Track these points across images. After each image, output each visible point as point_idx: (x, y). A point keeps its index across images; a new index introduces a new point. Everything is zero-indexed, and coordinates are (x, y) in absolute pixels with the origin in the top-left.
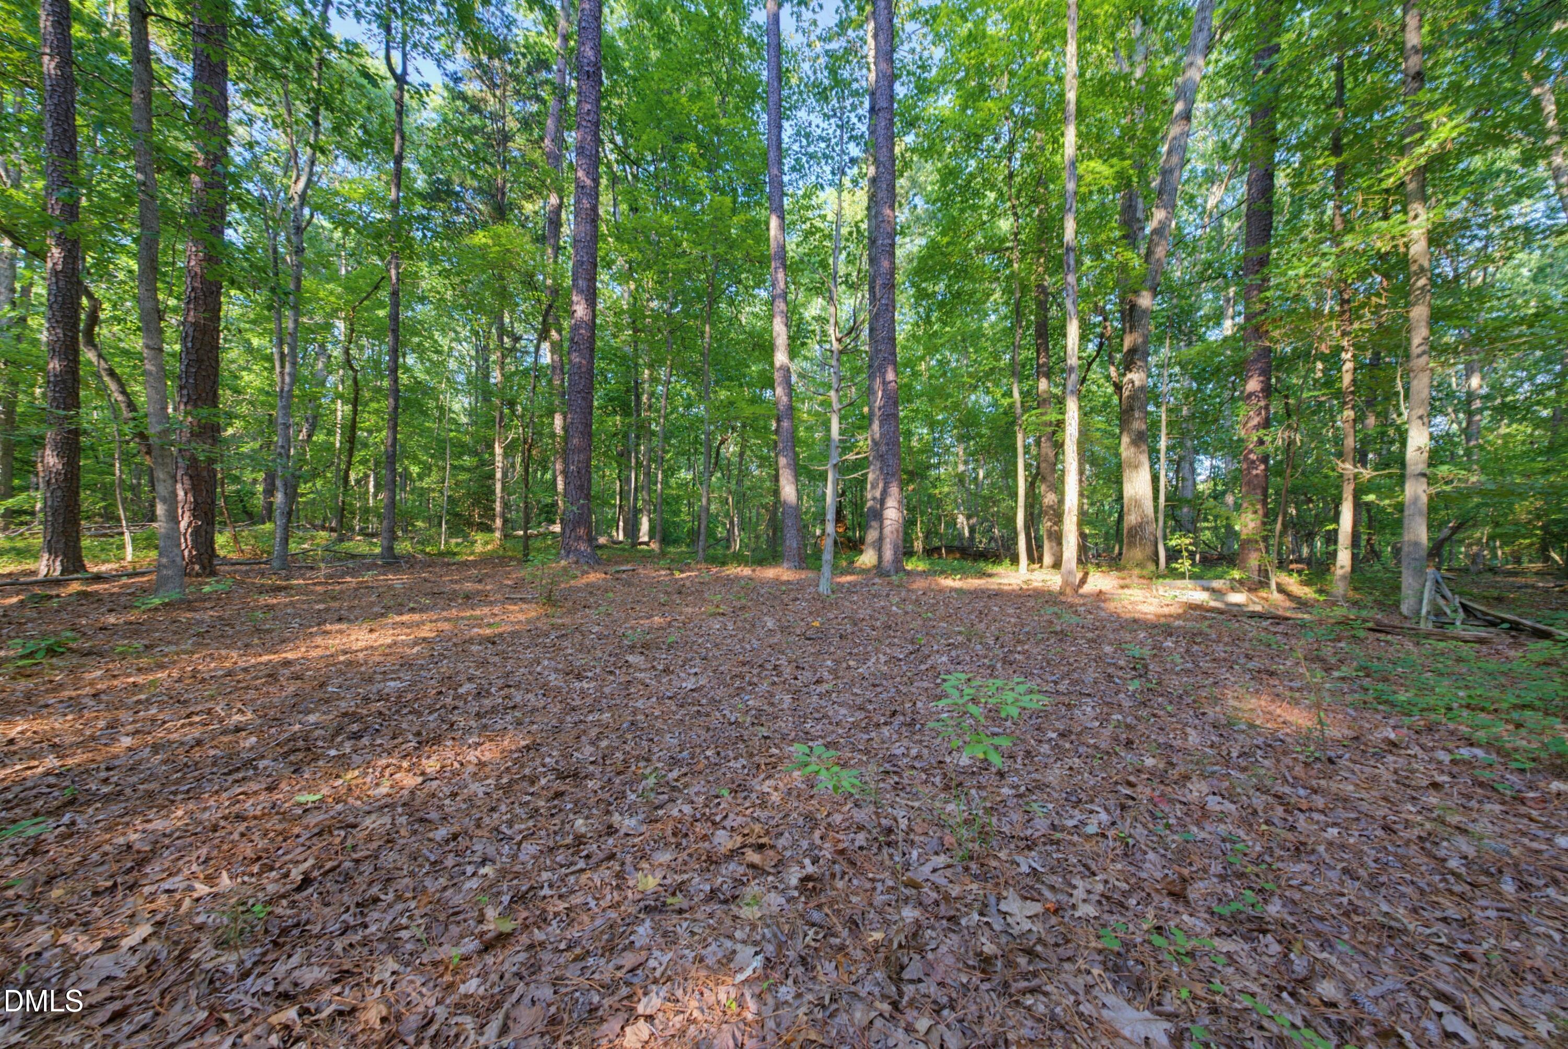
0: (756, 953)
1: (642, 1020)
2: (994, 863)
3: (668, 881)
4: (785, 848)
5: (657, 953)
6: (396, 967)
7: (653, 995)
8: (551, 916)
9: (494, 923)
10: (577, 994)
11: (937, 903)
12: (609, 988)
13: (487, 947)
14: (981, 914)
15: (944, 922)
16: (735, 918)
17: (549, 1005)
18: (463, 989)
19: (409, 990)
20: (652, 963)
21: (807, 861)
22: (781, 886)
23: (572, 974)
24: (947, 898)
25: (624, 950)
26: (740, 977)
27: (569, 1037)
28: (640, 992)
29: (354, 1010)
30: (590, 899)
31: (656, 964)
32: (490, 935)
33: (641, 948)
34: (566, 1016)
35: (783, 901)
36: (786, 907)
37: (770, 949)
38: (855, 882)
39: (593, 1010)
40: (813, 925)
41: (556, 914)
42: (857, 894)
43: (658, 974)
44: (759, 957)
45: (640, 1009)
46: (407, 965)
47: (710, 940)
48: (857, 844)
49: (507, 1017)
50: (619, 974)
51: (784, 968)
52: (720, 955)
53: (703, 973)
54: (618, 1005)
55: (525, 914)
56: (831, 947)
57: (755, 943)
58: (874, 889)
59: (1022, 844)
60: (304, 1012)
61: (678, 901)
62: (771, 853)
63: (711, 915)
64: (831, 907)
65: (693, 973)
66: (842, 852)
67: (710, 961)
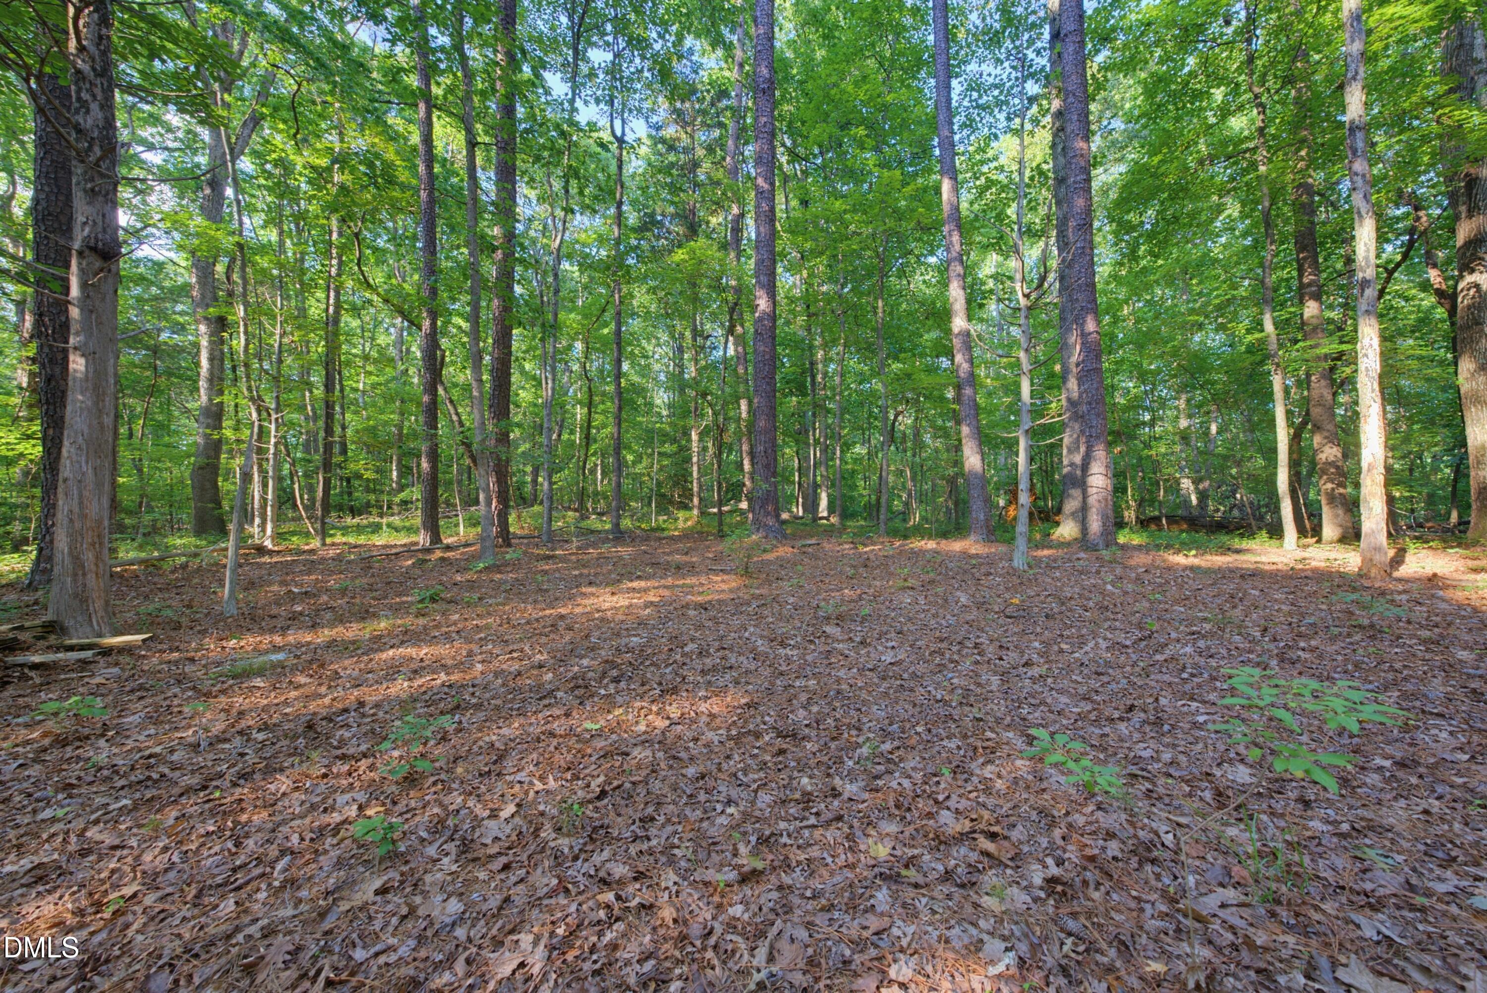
0: (1007, 949)
1: (896, 987)
2: (1317, 916)
3: (898, 853)
4: (1021, 842)
5: (899, 923)
6: (677, 879)
7: (902, 963)
8: (794, 864)
9: (747, 860)
10: (829, 943)
11: (1235, 947)
12: (859, 945)
13: (744, 879)
14: (1308, 977)
15: (1252, 973)
16: (976, 905)
17: (807, 946)
18: (731, 911)
19: (690, 900)
20: (895, 931)
21: (1050, 861)
22: (1024, 883)
23: (821, 920)
24: (1249, 943)
25: (866, 911)
26: (993, 971)
27: (828, 982)
28: (890, 957)
29: (651, 906)
30: (825, 855)
31: (900, 933)
32: (746, 869)
33: (882, 914)
34: (823, 961)
35: (1029, 900)
36: (1032, 905)
37: (1023, 948)
38: (1115, 896)
39: (846, 962)
40: (1070, 934)
41: (799, 863)
42: (1119, 911)
43: (904, 942)
44: (1012, 954)
45: (893, 973)
46: (685, 879)
47: (953, 922)
48: (1110, 853)
49: (772, 947)
50: (866, 934)
51: (1042, 974)
52: (966, 941)
53: (950, 955)
54: (870, 964)
55: (771, 857)
56: (1097, 964)
57: (1004, 938)
58: (1142, 910)
59: (1362, 900)
60: (618, 898)
61: (912, 874)
62: (1006, 843)
63: (949, 897)
64: (1089, 918)
65: (940, 952)
66: (1092, 859)
67: (956, 944)
